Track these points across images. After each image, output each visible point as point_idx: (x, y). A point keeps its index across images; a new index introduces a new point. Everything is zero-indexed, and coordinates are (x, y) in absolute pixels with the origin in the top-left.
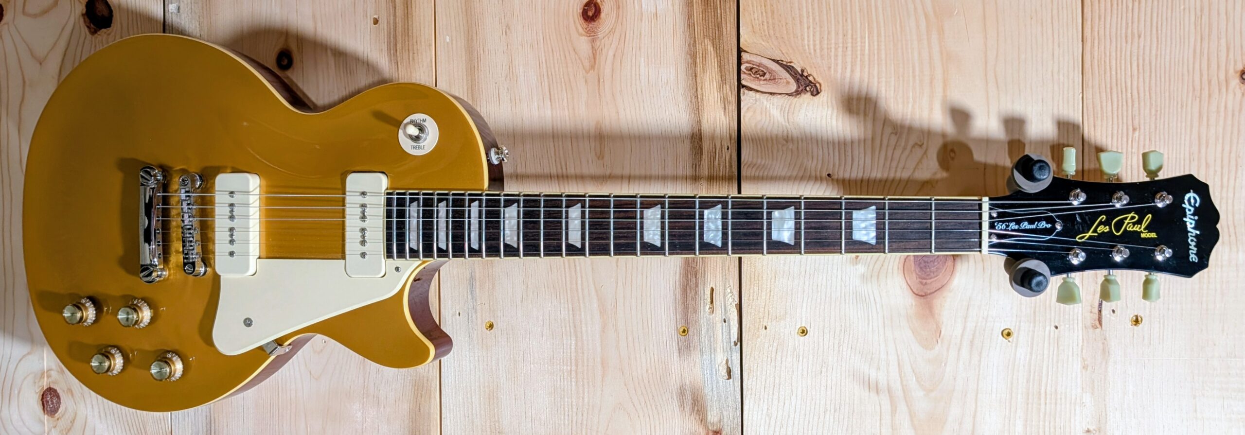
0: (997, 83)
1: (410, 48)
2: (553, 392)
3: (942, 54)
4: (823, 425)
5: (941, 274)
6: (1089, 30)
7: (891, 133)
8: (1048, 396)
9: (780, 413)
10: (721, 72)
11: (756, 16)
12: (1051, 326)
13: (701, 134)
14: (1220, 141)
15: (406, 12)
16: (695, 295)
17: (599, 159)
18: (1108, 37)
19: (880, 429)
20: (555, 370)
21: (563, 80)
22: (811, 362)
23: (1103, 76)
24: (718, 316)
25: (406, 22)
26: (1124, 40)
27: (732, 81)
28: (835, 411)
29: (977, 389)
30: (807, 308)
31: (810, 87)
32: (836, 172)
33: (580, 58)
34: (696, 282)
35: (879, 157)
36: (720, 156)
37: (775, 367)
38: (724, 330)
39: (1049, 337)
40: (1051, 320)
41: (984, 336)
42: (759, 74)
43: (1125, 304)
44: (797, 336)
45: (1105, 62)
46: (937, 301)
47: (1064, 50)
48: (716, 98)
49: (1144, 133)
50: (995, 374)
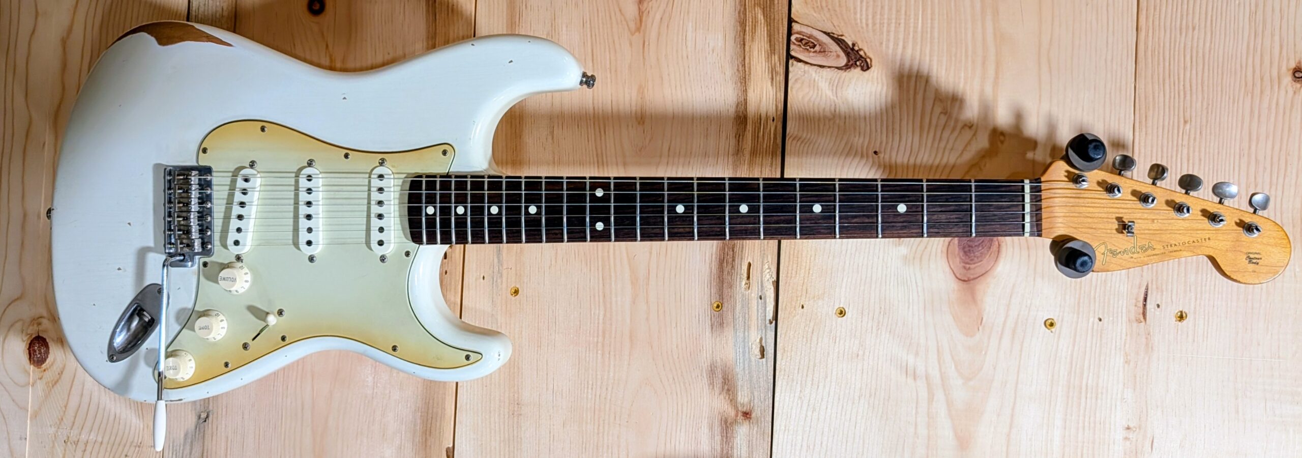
0: (1050, 67)
2: (577, 363)
3: (995, 35)
4: (857, 411)
5: (985, 259)
6: (1144, 20)
7: (941, 113)
8: (1089, 390)
9: (813, 396)
10: (770, 42)
12: (1094, 317)
13: (746, 104)
14: (1271, 138)
16: (731, 270)
17: (639, 123)
19: (916, 418)
20: (580, 341)
21: (606, 41)
22: (847, 344)
23: (1156, 67)
24: (754, 293)
26: (1178, 32)
27: (781, 51)
28: (870, 397)
29: (1017, 381)
30: (846, 288)
31: (860, 62)
32: (883, 150)
33: (625, 20)
34: (733, 257)
35: (927, 137)
36: (765, 127)
37: (811, 348)
38: (760, 307)
39: (1093, 329)
40: (1095, 312)
41: (1026, 325)
42: (809, 46)
43: (1170, 299)
44: (835, 317)
45: (1159, 53)
46: (980, 287)
47: (1118, 38)
48: (764, 68)
49: (1196, 126)
50: (1035, 365)
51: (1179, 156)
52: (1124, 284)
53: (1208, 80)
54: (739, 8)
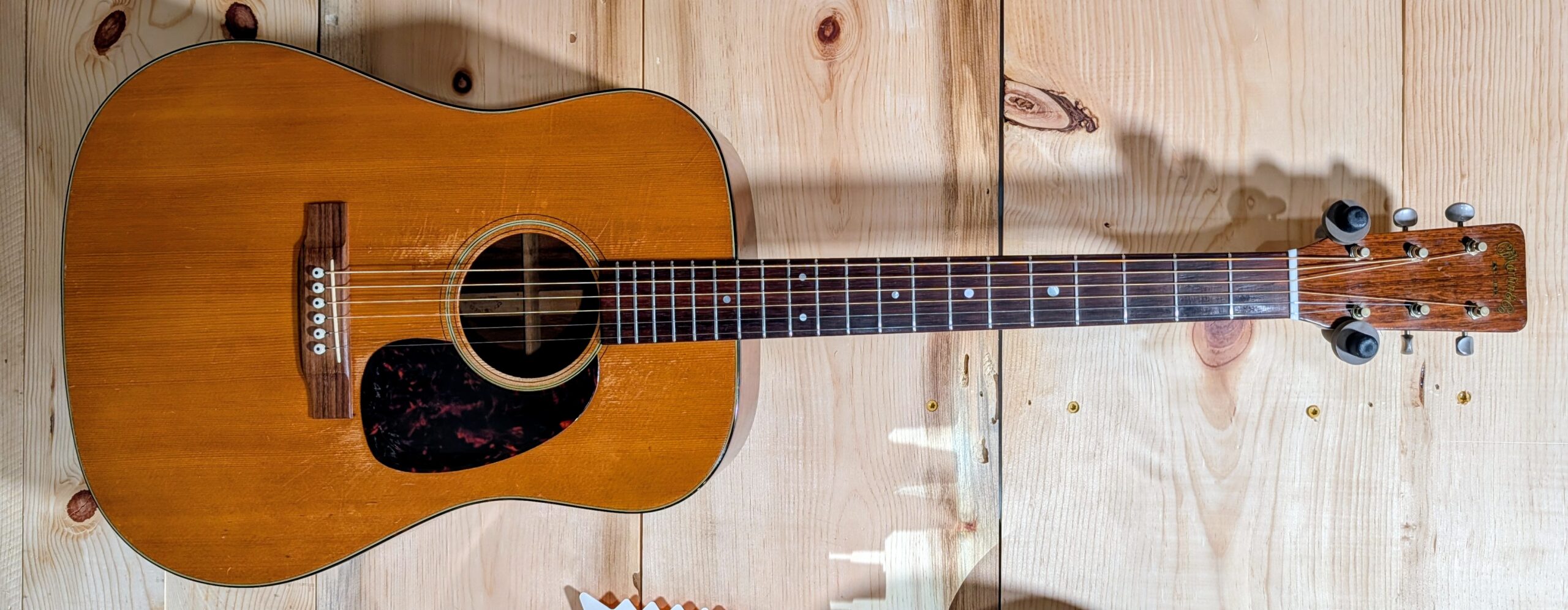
0: (1303, 120)
1: (614, 72)
2: (776, 475)
3: (1239, 86)
4: (1096, 518)
5: (1236, 342)
6: (1412, 59)
7: (1181, 177)
8: (1361, 485)
9: (1046, 502)
10: (981, 103)
11: (1023, 38)
12: (1364, 402)
13: (956, 175)
14: (1562, 191)
15: (609, 28)
16: (946, 365)
17: (834, 203)
18: (1433, 70)
19: (1163, 523)
20: (778, 449)
21: (794, 111)
22: (1082, 443)
23: (1427, 114)
25: (609, 40)
26: (1451, 73)
27: (994, 115)
29: (1278, 477)
30: (1078, 381)
31: (1085, 122)
32: (1115, 223)
33: (814, 85)
35: (1165, 205)
36: (979, 201)
37: (1040, 450)
38: (981, 405)
39: (1363, 415)
40: (1364, 397)
41: (1286, 414)
42: (1026, 106)
43: (1450, 379)
44: (1066, 412)
45: (1429, 98)
46: (1232, 373)
47: (1381, 84)
48: (975, 134)
49: (1475, 180)
50: (1298, 459)
52: (1397, 364)
53: (1488, 127)
54: (943, 66)
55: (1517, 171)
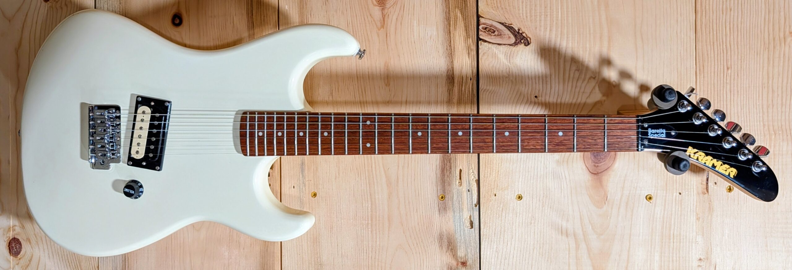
0: (642, 38)
1: (262, 14)
2: (356, 238)
3: (607, 20)
4: (532, 258)
5: (607, 160)
6: (700, 6)
7: (576, 70)
8: (675, 237)
9: (505, 250)
10: (466, 30)
12: (676, 193)
13: (453, 70)
14: (781, 76)
16: (449, 174)
17: (386, 85)
18: (711, 10)
19: (569, 260)
20: (357, 223)
21: (363, 34)
22: (524, 217)
23: (708, 35)
24: (464, 188)
26: (721, 12)
27: (473, 36)
29: (630, 234)
30: (522, 182)
31: (524, 40)
32: (540, 95)
33: (374, 21)
34: (450, 166)
35: (568, 86)
36: (466, 84)
37: (502, 221)
38: (468, 196)
39: (676, 199)
40: (676, 190)
41: (634, 199)
42: (491, 32)
44: (515, 201)
45: (709, 26)
46: (605, 178)
47: (684, 18)
48: (463, 47)
49: (734, 70)
50: (641, 224)
51: (725, 90)
53: (741, 41)
54: (445, 10)
55: (757, 66)
